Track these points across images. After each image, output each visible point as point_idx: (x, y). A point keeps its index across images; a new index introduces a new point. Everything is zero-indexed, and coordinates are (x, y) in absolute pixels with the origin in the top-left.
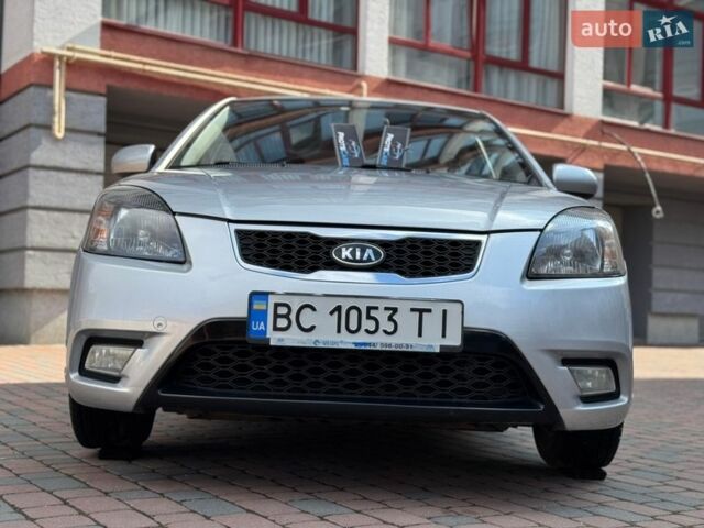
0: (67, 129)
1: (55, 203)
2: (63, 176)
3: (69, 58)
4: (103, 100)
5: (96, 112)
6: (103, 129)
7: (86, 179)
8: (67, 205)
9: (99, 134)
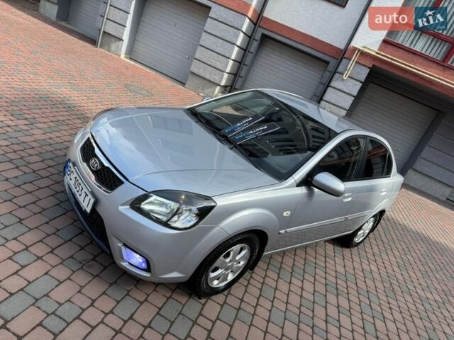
0: (349, 77)
1: (332, 102)
2: (340, 93)
3: (362, 51)
4: (369, 70)
5: (363, 73)
6: (363, 81)
7: (348, 97)
8: (336, 104)
9: (361, 82)
